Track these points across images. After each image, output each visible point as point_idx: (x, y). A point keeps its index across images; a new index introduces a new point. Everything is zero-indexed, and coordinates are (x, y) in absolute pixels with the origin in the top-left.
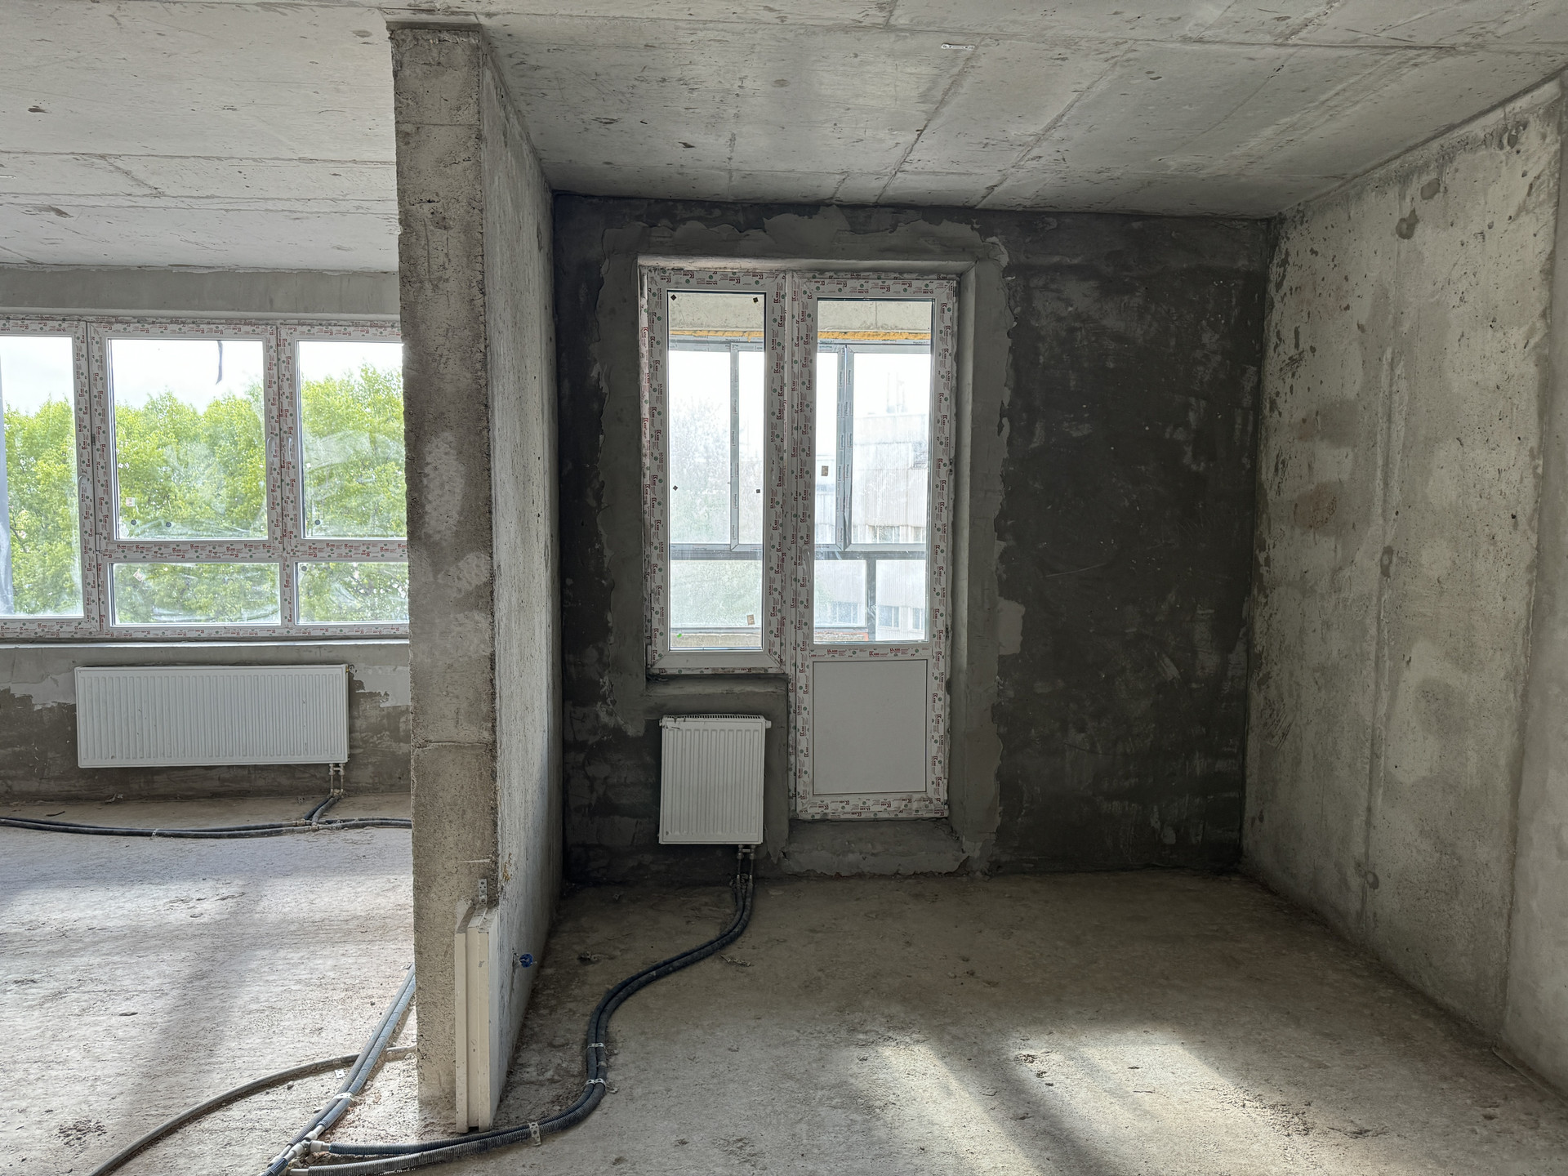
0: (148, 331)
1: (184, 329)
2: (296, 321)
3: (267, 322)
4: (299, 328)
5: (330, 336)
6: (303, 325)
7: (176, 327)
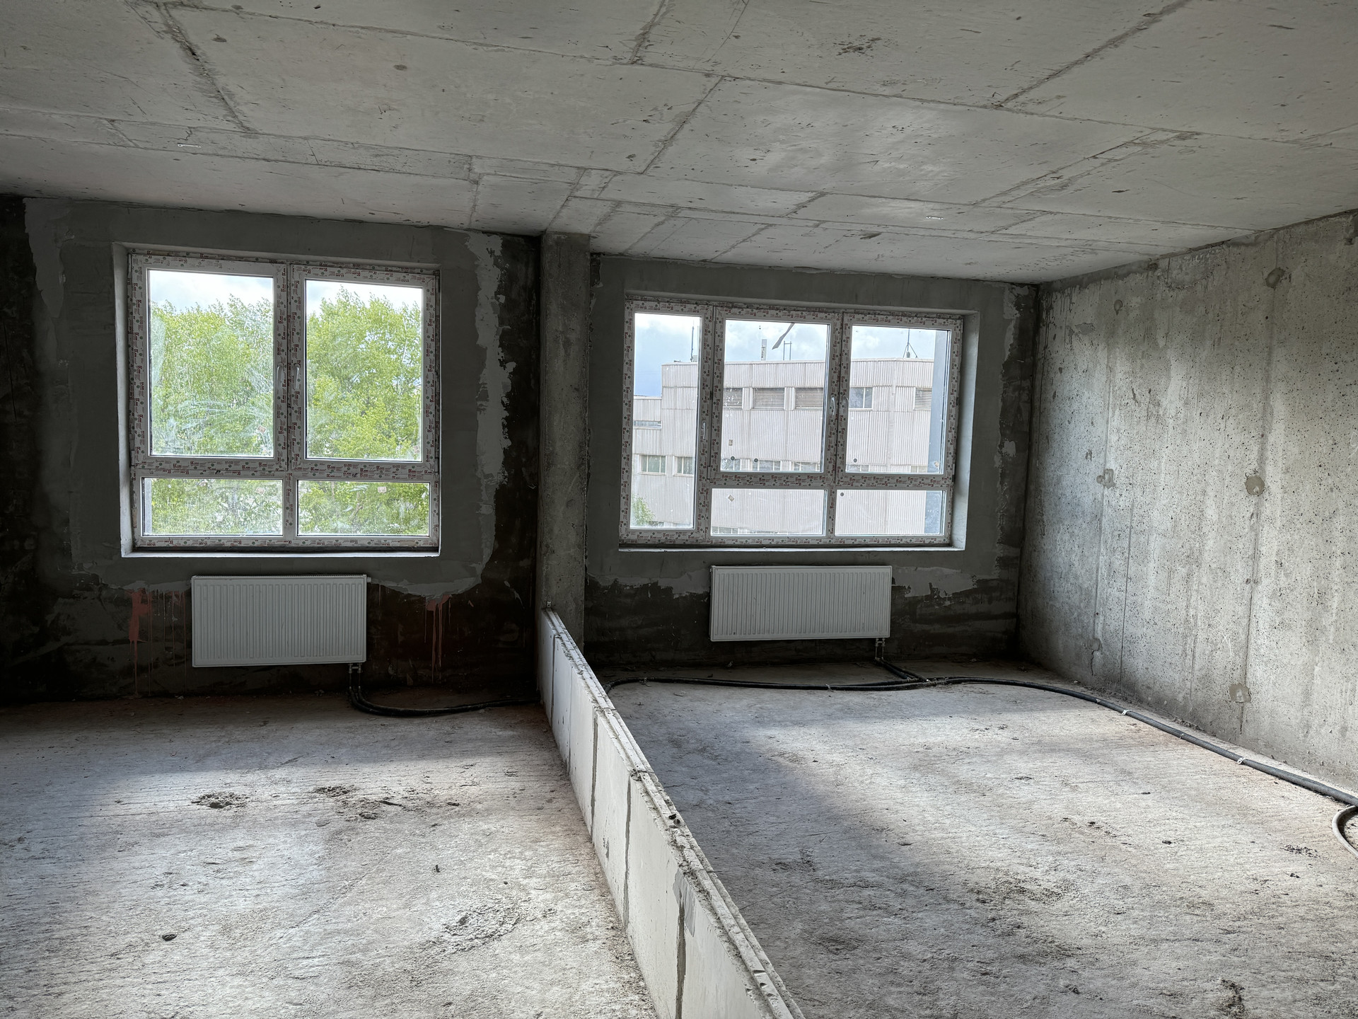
0: (755, 315)
1: (780, 314)
2: (853, 311)
3: (834, 311)
4: (857, 316)
5: (876, 323)
6: (858, 313)
7: (774, 312)
